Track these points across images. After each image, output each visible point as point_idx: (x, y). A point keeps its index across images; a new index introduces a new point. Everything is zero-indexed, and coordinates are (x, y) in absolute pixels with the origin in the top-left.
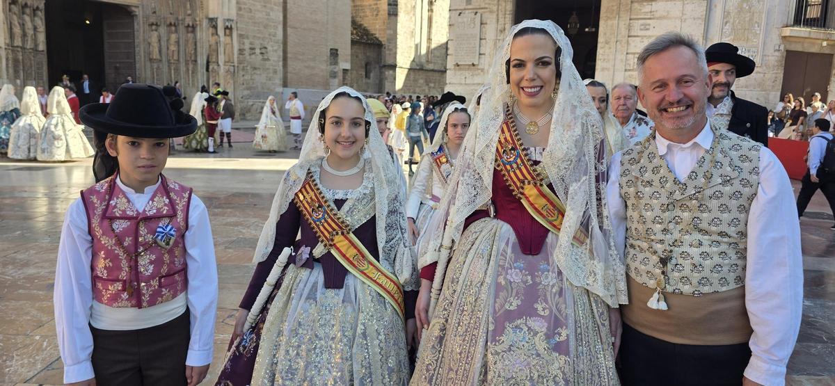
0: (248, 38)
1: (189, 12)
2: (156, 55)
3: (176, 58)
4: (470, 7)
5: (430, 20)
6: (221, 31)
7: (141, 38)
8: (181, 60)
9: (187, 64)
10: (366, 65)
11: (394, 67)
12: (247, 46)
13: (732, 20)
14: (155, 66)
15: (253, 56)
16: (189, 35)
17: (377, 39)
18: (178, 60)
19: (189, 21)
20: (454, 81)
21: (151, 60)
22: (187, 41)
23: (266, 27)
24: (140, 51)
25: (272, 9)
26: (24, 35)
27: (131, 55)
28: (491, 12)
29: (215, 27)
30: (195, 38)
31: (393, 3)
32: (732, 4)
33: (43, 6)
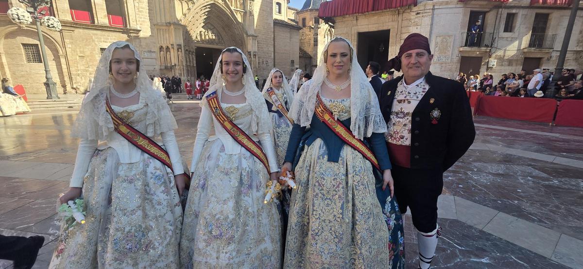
0: (261, 58)
6: (252, 56)
10: (305, 66)
12: (261, 61)
13: (439, 46)
15: (263, 65)
17: (310, 55)
23: (267, 53)
25: (270, 47)
26: (190, 61)
29: (250, 55)
31: (316, 41)
32: (439, 40)
33: (195, 51)
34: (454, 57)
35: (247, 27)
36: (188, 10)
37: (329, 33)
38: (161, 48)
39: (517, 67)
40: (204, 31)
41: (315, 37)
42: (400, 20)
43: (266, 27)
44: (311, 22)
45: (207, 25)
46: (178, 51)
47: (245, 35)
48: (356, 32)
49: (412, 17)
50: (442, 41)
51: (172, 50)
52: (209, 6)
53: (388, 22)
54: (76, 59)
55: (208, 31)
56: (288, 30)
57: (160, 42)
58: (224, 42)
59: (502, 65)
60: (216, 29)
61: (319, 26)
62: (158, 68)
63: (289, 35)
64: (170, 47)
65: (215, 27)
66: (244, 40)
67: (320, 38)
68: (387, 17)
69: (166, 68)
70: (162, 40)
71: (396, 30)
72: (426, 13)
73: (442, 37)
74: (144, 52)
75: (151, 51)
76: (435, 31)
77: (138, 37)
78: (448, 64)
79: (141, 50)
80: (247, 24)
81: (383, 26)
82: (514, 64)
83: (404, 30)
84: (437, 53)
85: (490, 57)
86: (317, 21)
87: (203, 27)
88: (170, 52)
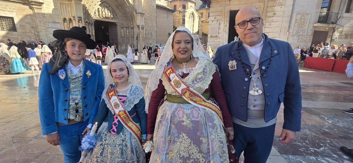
0: (147, 30)
1: (132, 24)
2: (123, 36)
3: (128, 36)
4: (216, 19)
5: (193, 25)
6: (140, 29)
7: (119, 31)
8: (130, 37)
9: (131, 38)
12: (147, 33)
13: (298, 22)
14: (123, 38)
15: (148, 35)
18: (129, 37)
19: (132, 26)
20: (210, 41)
21: (122, 37)
22: (131, 32)
23: (152, 27)
24: (119, 34)
25: (153, 22)
26: (89, 31)
27: (116, 36)
28: (222, 21)
29: (139, 28)
30: (133, 31)
31: (184, 20)
32: (299, 17)
33: (93, 23)
34: (309, 31)
35: (136, 7)
37: (192, 15)
38: (65, 20)
40: (101, 8)
41: (183, 17)
42: (266, 1)
43: (150, 8)
44: (180, 8)
46: (79, 22)
47: (135, 13)
48: (229, 10)
50: (301, 19)
51: (74, 21)
53: (256, 2)
55: (104, 8)
56: (166, 12)
57: (63, 14)
58: (118, 18)
59: (341, 38)
60: (111, 7)
61: (186, 11)
63: (165, 15)
64: (72, 19)
66: (134, 15)
67: (187, 19)
70: (65, 12)
71: (262, 9)
73: (301, 15)
74: (49, 22)
75: (55, 22)
76: (296, 10)
77: (41, 9)
78: (304, 37)
79: (45, 20)
80: (136, 4)
81: (251, 6)
82: (349, 37)
83: (269, 10)
84: (296, 28)
85: (334, 32)
86: (184, 7)
87: (100, 5)
88: (72, 23)
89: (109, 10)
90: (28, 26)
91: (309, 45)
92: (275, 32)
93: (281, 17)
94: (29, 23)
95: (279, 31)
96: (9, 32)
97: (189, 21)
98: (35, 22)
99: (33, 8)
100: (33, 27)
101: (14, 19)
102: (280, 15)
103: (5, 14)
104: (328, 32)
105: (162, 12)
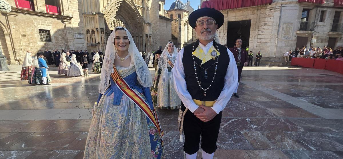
1: (141, 33)
5: (188, 32)
6: (149, 37)
9: (141, 46)
11: (181, 44)
13: (284, 30)
15: (154, 43)
16: (141, 39)
17: (176, 37)
18: (139, 45)
19: (141, 35)
23: (156, 36)
28: (222, 30)
29: (147, 36)
31: (180, 28)
32: (285, 26)
34: (294, 37)
35: (145, 18)
36: (107, 4)
38: (88, 31)
39: (325, 43)
40: (116, 20)
41: (179, 26)
42: (259, 14)
43: (155, 19)
44: (176, 17)
45: (119, 15)
46: (101, 33)
47: (143, 23)
48: (227, 21)
49: (267, 12)
50: (287, 27)
52: (121, 3)
53: (250, 15)
54: (19, 37)
55: (119, 20)
56: (165, 21)
57: (87, 27)
58: (129, 28)
59: (318, 42)
60: (124, 19)
61: (181, 19)
62: (85, 45)
63: (165, 24)
64: (95, 30)
65: (123, 17)
66: (143, 25)
67: (182, 27)
68: (250, 11)
69: (92, 45)
70: (89, 25)
71: (256, 20)
72: (277, 9)
73: (286, 24)
74: (76, 33)
75: (80, 33)
76: (282, 21)
77: (70, 22)
78: (290, 41)
79: (73, 32)
80: (145, 16)
81: (247, 17)
82: (324, 41)
83: (261, 20)
84: (283, 35)
85: (312, 37)
86: (180, 16)
87: (115, 17)
88: (95, 34)
89: (123, 22)
90: (60, 37)
91: (294, 48)
92: (267, 38)
93: (271, 26)
94: (61, 35)
95: (270, 37)
96: (46, 43)
97: (184, 29)
98: (65, 34)
99: (65, 22)
100: (63, 38)
101: (51, 32)
102: (270, 25)
103: (44, 27)
104: (308, 37)
105: (162, 22)
